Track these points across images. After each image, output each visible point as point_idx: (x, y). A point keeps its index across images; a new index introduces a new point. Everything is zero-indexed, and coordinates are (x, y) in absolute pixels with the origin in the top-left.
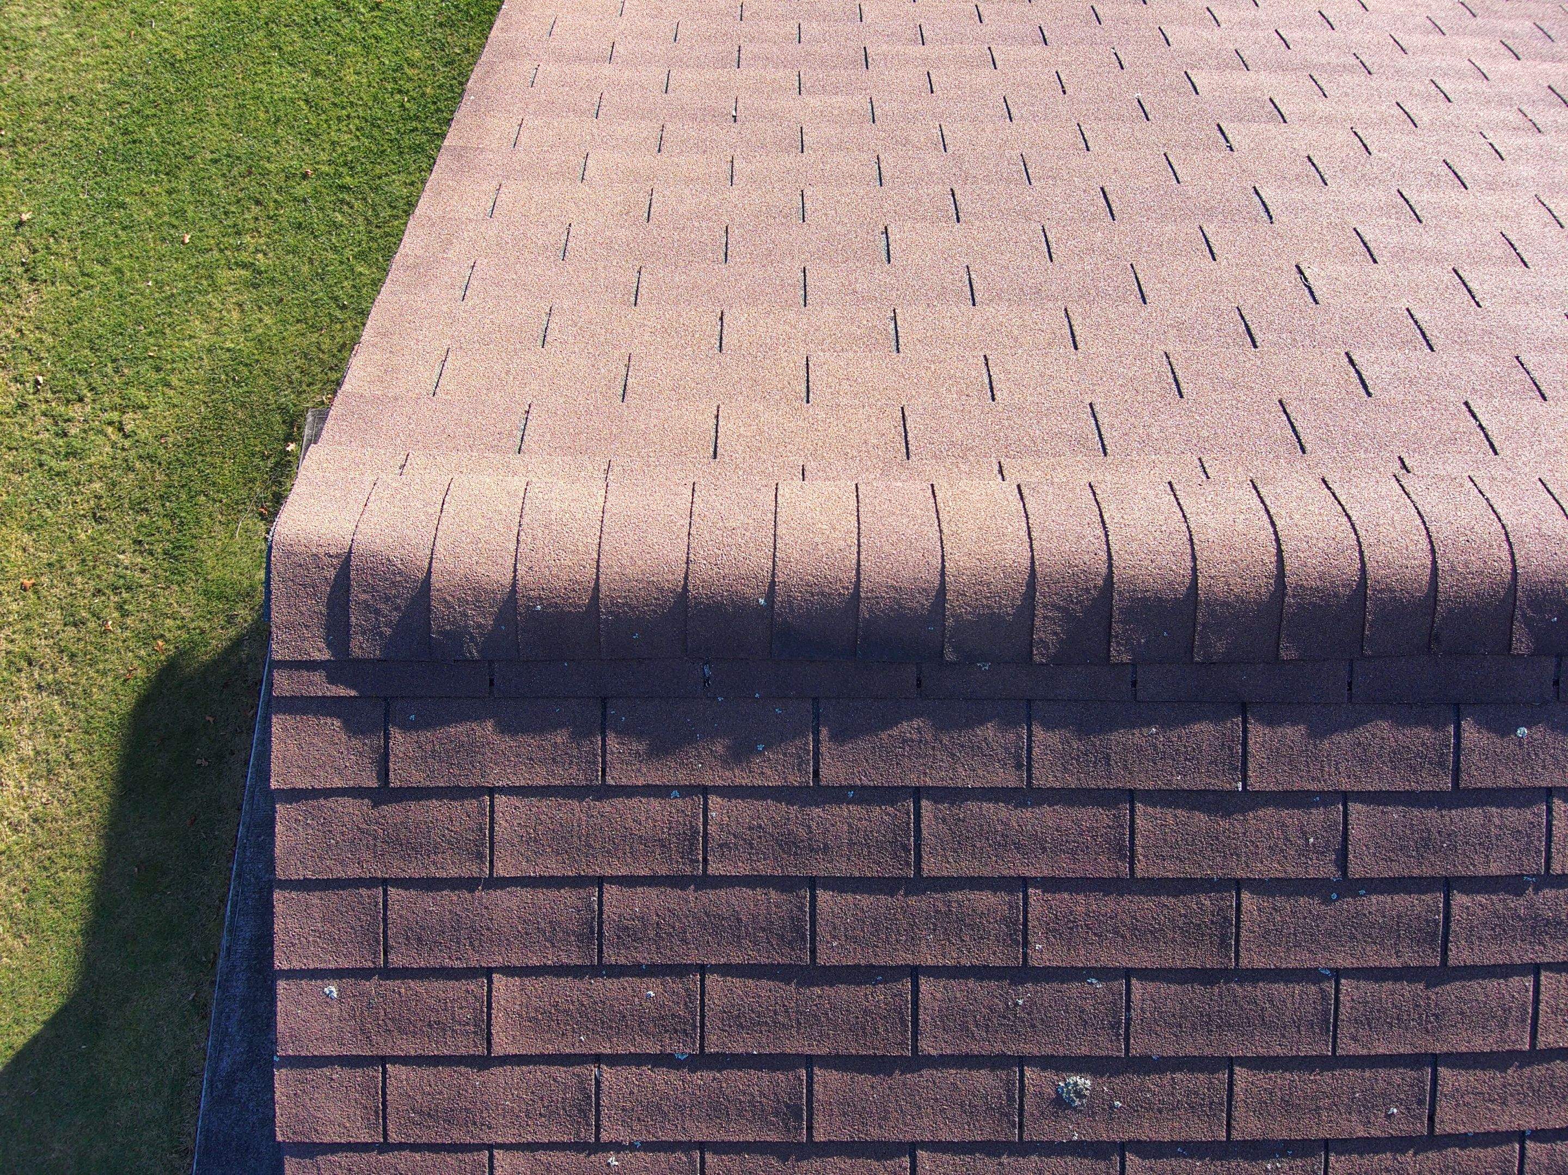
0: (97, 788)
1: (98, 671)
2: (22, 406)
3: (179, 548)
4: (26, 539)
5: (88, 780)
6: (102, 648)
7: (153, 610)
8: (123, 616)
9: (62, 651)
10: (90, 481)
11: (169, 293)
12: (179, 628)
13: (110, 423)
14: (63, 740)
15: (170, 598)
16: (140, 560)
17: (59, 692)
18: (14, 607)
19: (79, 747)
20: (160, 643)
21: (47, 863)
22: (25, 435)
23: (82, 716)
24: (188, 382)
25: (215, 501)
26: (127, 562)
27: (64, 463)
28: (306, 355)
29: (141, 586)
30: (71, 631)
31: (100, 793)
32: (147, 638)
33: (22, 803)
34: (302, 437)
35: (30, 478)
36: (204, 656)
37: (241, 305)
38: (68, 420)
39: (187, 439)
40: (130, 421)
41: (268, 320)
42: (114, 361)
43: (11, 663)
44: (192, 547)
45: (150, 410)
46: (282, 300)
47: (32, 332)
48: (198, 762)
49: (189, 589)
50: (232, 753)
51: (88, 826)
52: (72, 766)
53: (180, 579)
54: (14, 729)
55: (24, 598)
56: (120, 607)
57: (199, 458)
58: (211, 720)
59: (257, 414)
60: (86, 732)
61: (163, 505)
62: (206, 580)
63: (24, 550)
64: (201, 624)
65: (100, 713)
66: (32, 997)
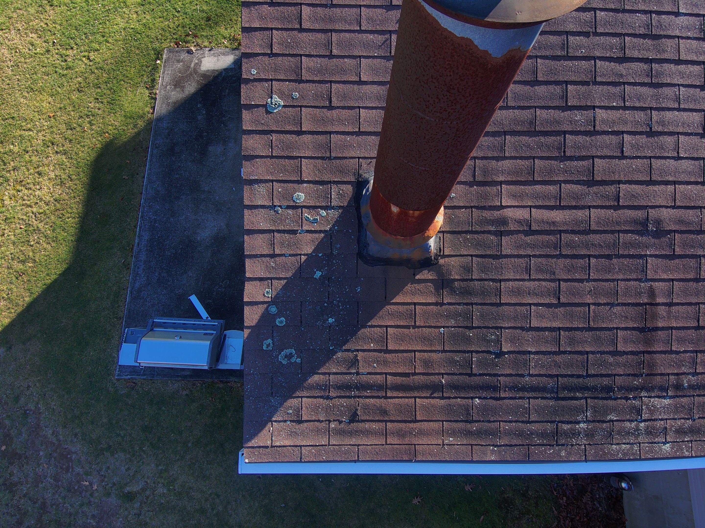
0: (82, 188)
1: (81, 146)
2: (48, 51)
3: (113, 100)
4: (50, 99)
5: (78, 185)
6: (83, 137)
7: (104, 124)
8: (91, 125)
9: (66, 139)
10: (76, 77)
11: (108, 9)
12: (114, 129)
13: (84, 57)
14: (67, 171)
15: (111, 119)
16: (97, 105)
17: (65, 154)
18: (46, 124)
19: (74, 173)
20: (107, 135)
21: (61, 216)
22: (49, 62)
23: (75, 162)
24: (116, 40)
25: (128, 83)
26: (92, 106)
27: (65, 71)
28: (163, 29)
29: (98, 115)
30: (69, 132)
31: (83, 190)
32: (102, 133)
33: (50, 195)
34: (163, 59)
35: (51, 77)
36: (124, 139)
37: (137, 12)
38: (67, 56)
39: (116, 61)
40: (92, 55)
41: (148, 17)
42: (85, 34)
43: (44, 144)
44: (119, 100)
45: (101, 51)
46: (153, 10)
47: (51, 24)
48: (124, 177)
49: (118, 116)
50: (138, 174)
51: (78, 202)
52: (71, 180)
53: (114, 111)
54: (46, 168)
55: (50, 121)
56: (90, 122)
57: (121, 68)
58: (129, 162)
59: (144, 51)
60: (77, 168)
61: (106, 85)
62: (125, 111)
63: (50, 103)
64: (124, 128)
65: (83, 161)
66: (55, 265)
